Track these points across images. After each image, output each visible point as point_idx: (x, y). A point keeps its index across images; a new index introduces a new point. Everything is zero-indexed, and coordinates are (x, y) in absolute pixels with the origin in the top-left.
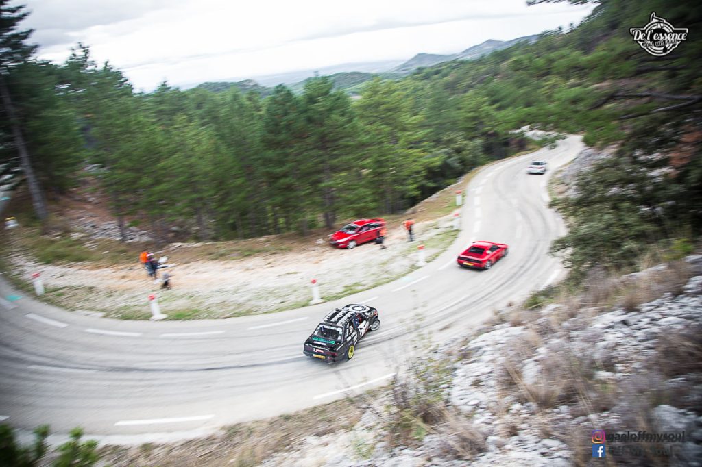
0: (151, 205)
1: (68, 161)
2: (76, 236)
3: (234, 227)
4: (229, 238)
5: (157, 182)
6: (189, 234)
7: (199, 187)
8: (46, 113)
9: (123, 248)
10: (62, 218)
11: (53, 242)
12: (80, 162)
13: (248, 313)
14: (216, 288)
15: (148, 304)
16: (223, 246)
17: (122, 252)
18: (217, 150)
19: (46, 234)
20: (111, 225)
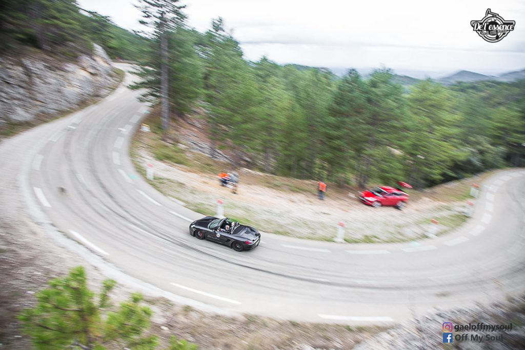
0: (236, 137)
1: (191, 95)
2: (182, 146)
3: (289, 168)
4: (285, 175)
5: (245, 122)
6: (255, 164)
7: (274, 132)
8: (186, 60)
9: (210, 163)
10: (177, 133)
11: (167, 147)
12: (197, 97)
13: (285, 234)
14: (265, 208)
15: (216, 206)
16: (279, 180)
17: (208, 165)
18: (293, 109)
19: (163, 140)
20: (206, 145)
